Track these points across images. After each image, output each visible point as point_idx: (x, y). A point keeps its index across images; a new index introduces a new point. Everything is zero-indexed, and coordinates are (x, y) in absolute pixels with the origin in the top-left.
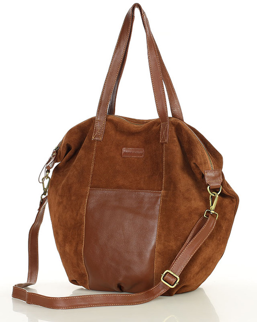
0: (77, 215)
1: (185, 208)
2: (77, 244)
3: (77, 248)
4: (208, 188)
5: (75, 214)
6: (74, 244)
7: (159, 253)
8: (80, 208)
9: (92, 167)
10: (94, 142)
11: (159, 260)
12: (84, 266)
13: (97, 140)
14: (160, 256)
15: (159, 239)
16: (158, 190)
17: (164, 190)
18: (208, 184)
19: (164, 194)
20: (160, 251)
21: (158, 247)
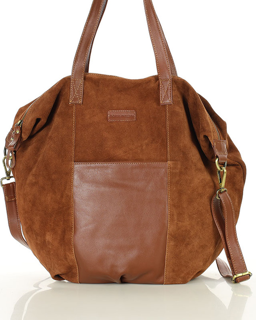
0: (62, 197)
1: (199, 181)
2: (64, 232)
3: (64, 237)
4: (217, 161)
5: (59, 197)
6: (59, 232)
7: (171, 235)
8: (65, 188)
9: (74, 137)
10: (72, 107)
11: (172, 243)
12: (73, 257)
13: (76, 104)
14: (173, 239)
15: (172, 220)
16: (162, 161)
17: (170, 161)
18: (217, 157)
19: (172, 166)
20: (172, 233)
21: (171, 228)
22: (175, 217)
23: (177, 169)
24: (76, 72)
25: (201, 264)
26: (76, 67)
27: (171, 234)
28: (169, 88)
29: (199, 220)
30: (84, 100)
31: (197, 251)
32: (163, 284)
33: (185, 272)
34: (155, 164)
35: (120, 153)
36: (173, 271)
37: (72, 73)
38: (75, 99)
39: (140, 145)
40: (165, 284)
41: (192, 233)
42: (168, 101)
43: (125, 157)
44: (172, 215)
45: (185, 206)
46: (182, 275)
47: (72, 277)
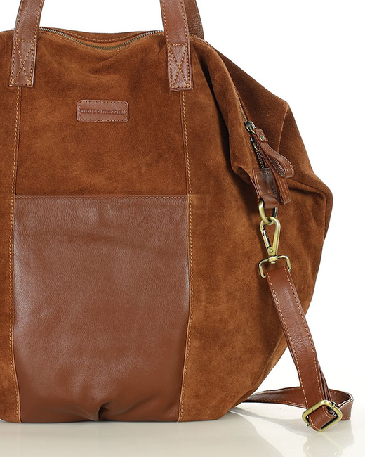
4: (261, 207)
7: (194, 329)
10: (14, 92)
11: (196, 343)
12: (12, 371)
13: (22, 87)
14: (198, 335)
15: (197, 300)
16: (177, 194)
17: (192, 193)
18: (261, 200)
19: (195, 203)
20: (197, 325)
21: (195, 316)
22: (203, 296)
23: (205, 209)
24: (23, 27)
25: (249, 382)
26: (23, 18)
27: (193, 327)
28: (185, 60)
29: (245, 300)
30: (37, 80)
31: (240, 358)
32: (176, 421)
33: (218, 398)
34: (165, 200)
35: (99, 180)
36: (197, 396)
37: (17, 25)
38: (20, 78)
39: (135, 166)
40: (181, 421)
41: (231, 326)
42: (184, 84)
43: (109, 188)
44: (197, 292)
45: (220, 275)
46: (213, 403)
47: (6, 411)
